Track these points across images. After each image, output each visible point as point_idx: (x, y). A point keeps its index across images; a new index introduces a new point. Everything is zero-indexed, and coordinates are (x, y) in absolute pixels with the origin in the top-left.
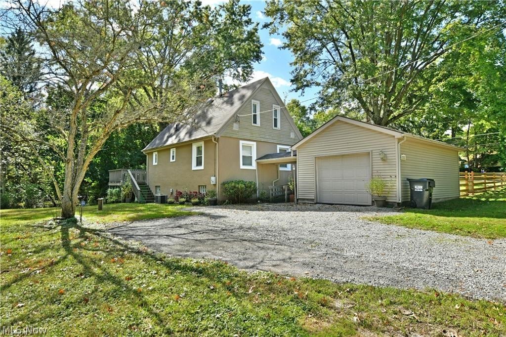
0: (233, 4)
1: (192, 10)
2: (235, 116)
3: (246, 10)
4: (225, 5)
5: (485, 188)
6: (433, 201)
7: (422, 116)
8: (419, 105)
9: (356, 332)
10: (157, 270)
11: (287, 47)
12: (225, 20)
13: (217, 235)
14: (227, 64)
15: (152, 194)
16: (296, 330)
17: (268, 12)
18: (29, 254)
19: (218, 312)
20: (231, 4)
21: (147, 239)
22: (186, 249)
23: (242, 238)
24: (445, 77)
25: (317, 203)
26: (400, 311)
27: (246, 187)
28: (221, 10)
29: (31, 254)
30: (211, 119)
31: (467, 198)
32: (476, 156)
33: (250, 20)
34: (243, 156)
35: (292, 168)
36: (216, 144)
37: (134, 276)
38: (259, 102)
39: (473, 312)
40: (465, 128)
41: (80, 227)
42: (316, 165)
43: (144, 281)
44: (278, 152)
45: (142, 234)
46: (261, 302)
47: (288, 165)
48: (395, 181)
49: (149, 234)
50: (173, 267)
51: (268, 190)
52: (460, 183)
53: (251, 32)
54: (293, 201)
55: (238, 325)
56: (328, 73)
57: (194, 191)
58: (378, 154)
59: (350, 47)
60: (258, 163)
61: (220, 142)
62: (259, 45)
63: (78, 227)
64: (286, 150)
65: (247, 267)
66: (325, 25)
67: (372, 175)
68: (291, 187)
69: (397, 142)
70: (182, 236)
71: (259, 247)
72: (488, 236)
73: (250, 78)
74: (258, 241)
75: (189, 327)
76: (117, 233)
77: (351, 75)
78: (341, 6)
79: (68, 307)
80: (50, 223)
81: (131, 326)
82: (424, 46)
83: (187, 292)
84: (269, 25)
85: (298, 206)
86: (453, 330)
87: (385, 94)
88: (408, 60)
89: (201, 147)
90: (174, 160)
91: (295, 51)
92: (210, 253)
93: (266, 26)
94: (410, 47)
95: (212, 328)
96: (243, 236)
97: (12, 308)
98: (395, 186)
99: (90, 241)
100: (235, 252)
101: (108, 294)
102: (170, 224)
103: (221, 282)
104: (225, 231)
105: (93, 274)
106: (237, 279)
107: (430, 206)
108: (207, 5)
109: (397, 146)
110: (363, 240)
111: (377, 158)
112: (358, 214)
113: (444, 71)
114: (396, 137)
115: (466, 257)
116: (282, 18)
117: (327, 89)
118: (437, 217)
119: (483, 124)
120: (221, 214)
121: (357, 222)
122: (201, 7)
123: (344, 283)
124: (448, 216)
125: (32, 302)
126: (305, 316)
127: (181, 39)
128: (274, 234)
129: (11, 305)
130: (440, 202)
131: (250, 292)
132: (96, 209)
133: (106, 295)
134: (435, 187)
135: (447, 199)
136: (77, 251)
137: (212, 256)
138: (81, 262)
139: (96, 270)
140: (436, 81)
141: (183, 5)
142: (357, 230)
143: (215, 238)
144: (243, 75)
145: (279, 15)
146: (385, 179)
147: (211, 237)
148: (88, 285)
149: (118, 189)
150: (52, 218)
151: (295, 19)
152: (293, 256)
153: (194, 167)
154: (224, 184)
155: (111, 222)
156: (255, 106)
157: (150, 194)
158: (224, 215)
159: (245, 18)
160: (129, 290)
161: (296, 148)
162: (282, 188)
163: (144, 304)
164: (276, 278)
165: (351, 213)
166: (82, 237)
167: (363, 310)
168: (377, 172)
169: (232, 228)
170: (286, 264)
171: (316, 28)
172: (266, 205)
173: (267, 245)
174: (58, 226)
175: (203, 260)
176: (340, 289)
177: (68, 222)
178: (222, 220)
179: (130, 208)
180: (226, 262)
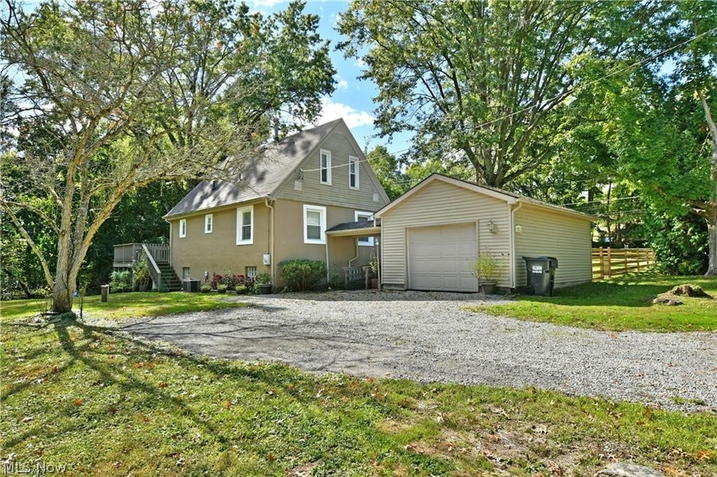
0: (293, 13)
1: (235, 18)
2: (297, 171)
3: (312, 21)
4: (283, 14)
5: (626, 269)
6: (555, 287)
7: (548, 173)
8: (544, 158)
9: (438, 432)
10: (199, 375)
11: (368, 76)
12: (282, 35)
13: (275, 332)
14: (285, 96)
15: (178, 278)
16: (371, 433)
17: (342, 27)
18: (20, 360)
19: (280, 418)
20: (291, 13)
21: (180, 339)
22: (235, 349)
23: (307, 335)
24: (574, 124)
25: (408, 290)
26: (490, 410)
27: (313, 269)
28: (277, 20)
29: (22, 360)
30: (264, 173)
31: (602, 281)
32: (619, 226)
33: (318, 36)
34: (308, 226)
35: (375, 242)
36: (270, 209)
37: (169, 382)
38: (330, 152)
39: (570, 408)
40: (605, 189)
41: (82, 325)
42: (406, 239)
43: (183, 388)
44: (356, 221)
45: (172, 332)
46: (330, 406)
47: (369, 238)
48: (508, 259)
49: (182, 332)
50: (220, 371)
51: (342, 272)
52: (593, 262)
53: (320, 54)
54: (376, 287)
55: (304, 430)
56: (424, 113)
57: (240, 274)
58: (486, 224)
59: (454, 79)
60: (328, 236)
61: (276, 206)
62: (330, 71)
63: (80, 325)
64: (366, 219)
65: (314, 369)
66: (420, 48)
67: (479, 253)
68: (373, 268)
69: (510, 209)
70: (227, 334)
71: (329, 346)
72: (613, 329)
73: (317, 117)
74: (328, 339)
75: (245, 434)
76: (137, 331)
77: (455, 117)
78: (442, 23)
79: (90, 419)
80: (36, 319)
81: (174, 437)
82: (550, 80)
83: (240, 398)
84: (344, 45)
85: (383, 293)
86: (543, 426)
87: (500, 143)
88: (531, 99)
89: (250, 213)
90: (211, 231)
91: (380, 82)
92: (266, 354)
93: (340, 47)
94: (533, 80)
95: (273, 434)
96: (308, 333)
97: (18, 423)
98: (508, 266)
99: (100, 342)
100: (299, 352)
101: (140, 403)
102: (209, 319)
103: (282, 387)
104: (285, 327)
105: (115, 382)
106: (302, 382)
107: (551, 293)
108: (256, 12)
109: (510, 214)
110: (462, 335)
111: (485, 230)
112: (460, 303)
113: (572, 116)
114: (508, 203)
115: (580, 353)
116: (362, 36)
117: (423, 135)
118: (557, 306)
119: (625, 184)
120: (278, 306)
121: (456, 313)
122: (247, 14)
123: (430, 383)
124: (572, 304)
125: (41, 415)
126: (382, 419)
127: (220, 58)
128: (349, 330)
129: (15, 420)
130: (567, 287)
131: (318, 396)
132: (97, 300)
133: (138, 405)
134: (557, 267)
135: (575, 284)
136: (87, 355)
137: (269, 357)
138: (95, 368)
139: (118, 377)
140: (562, 129)
141: (222, 11)
142: (456, 323)
143: (271, 336)
144: (307, 112)
145: (358, 31)
146: (496, 258)
147: (267, 335)
148: (111, 395)
149: (127, 272)
150: (40, 313)
151: (380, 38)
152: (372, 356)
153: (240, 241)
154: (281, 264)
155: (125, 318)
156: (324, 157)
157: (175, 279)
158: (283, 306)
159: (310, 34)
160: (165, 398)
161: (381, 215)
162: (362, 269)
163: (188, 413)
164: (350, 379)
165: (451, 303)
166: (89, 337)
167: (449, 410)
168: (486, 249)
169: (293, 323)
170: (363, 365)
171: (408, 52)
172: (339, 293)
173: (340, 343)
174: (49, 324)
175: (258, 362)
176: (425, 389)
177: (63, 318)
178: (279, 313)
179: (148, 298)
180: (288, 364)
